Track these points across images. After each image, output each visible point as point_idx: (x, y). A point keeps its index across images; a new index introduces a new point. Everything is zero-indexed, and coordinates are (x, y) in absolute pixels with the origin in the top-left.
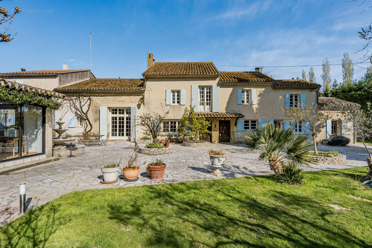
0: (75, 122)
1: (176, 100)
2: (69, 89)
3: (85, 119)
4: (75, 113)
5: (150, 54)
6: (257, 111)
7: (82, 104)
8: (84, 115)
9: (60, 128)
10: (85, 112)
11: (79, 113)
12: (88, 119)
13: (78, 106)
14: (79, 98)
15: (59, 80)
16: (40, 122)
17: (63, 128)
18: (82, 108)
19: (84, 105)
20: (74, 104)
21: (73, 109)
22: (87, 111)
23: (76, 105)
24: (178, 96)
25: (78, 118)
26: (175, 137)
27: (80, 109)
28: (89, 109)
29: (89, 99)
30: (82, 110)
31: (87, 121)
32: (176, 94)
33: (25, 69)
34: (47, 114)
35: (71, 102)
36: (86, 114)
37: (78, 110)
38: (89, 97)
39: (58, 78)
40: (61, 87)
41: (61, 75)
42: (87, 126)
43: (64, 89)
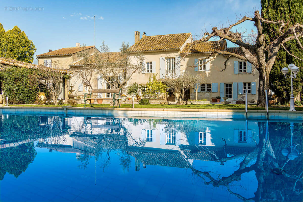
0: (83, 87)
1: (150, 70)
2: (79, 64)
3: (89, 85)
4: (83, 81)
5: (136, 32)
6: (210, 75)
7: (86, 74)
8: (88, 82)
9: (72, 89)
10: (89, 80)
11: (85, 81)
12: (90, 85)
13: (84, 76)
14: (85, 70)
15: (72, 58)
16: (62, 85)
17: (73, 89)
18: (87, 77)
19: (88, 75)
20: (81, 74)
21: (81, 78)
22: (90, 80)
23: (83, 75)
24: (151, 66)
25: (84, 85)
26: (148, 98)
27: (85, 78)
28: (91, 78)
29: (91, 71)
30: (86, 79)
31: (90, 86)
32: (150, 65)
33: (51, 50)
34: (66, 81)
35: (80, 73)
36: (89, 82)
37: (84, 79)
38: (91, 69)
39: (72, 57)
40: (74, 63)
41: (74, 54)
42: (90, 90)
43: (75, 64)
